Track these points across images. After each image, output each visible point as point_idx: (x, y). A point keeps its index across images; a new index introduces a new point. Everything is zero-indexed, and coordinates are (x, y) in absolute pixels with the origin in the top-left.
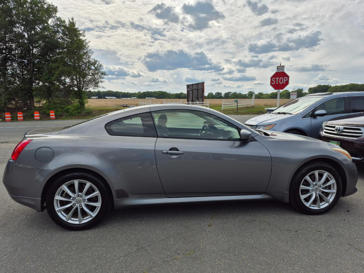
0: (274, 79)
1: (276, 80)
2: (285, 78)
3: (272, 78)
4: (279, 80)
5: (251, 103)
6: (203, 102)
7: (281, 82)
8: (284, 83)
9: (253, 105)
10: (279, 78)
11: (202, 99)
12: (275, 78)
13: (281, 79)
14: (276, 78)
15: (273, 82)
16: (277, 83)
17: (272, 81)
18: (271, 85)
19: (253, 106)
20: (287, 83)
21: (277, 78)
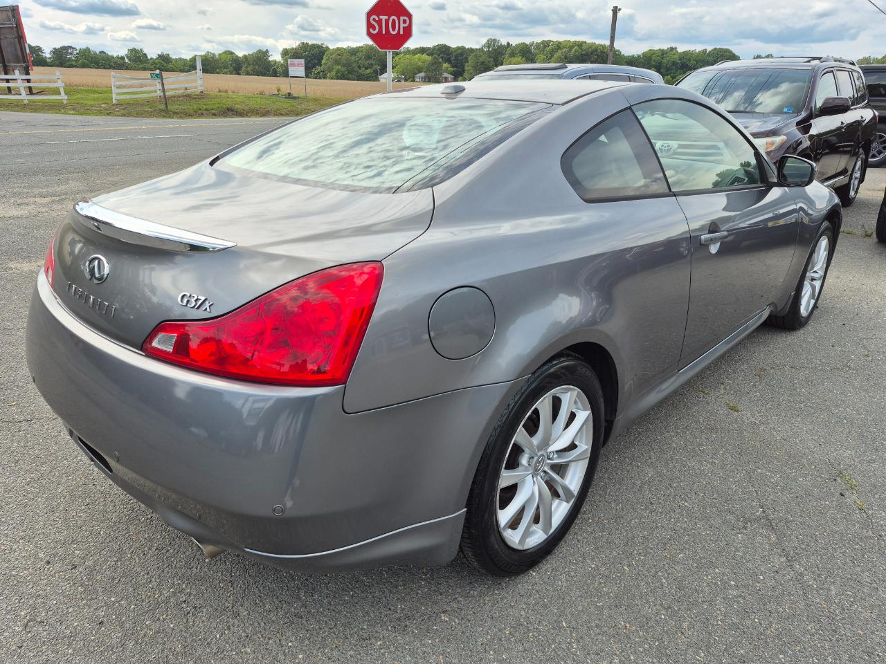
0: (374, 20)
1: (379, 22)
2: (402, 18)
3: (369, 15)
4: (387, 21)
6: (28, 74)
7: (394, 30)
8: (401, 32)
10: (386, 17)
11: (24, 65)
12: (378, 17)
13: (394, 21)
14: (381, 17)
15: (374, 28)
16: (384, 32)
17: (369, 26)
18: (369, 34)
19: (202, 92)
20: (408, 33)
21: (384, 18)
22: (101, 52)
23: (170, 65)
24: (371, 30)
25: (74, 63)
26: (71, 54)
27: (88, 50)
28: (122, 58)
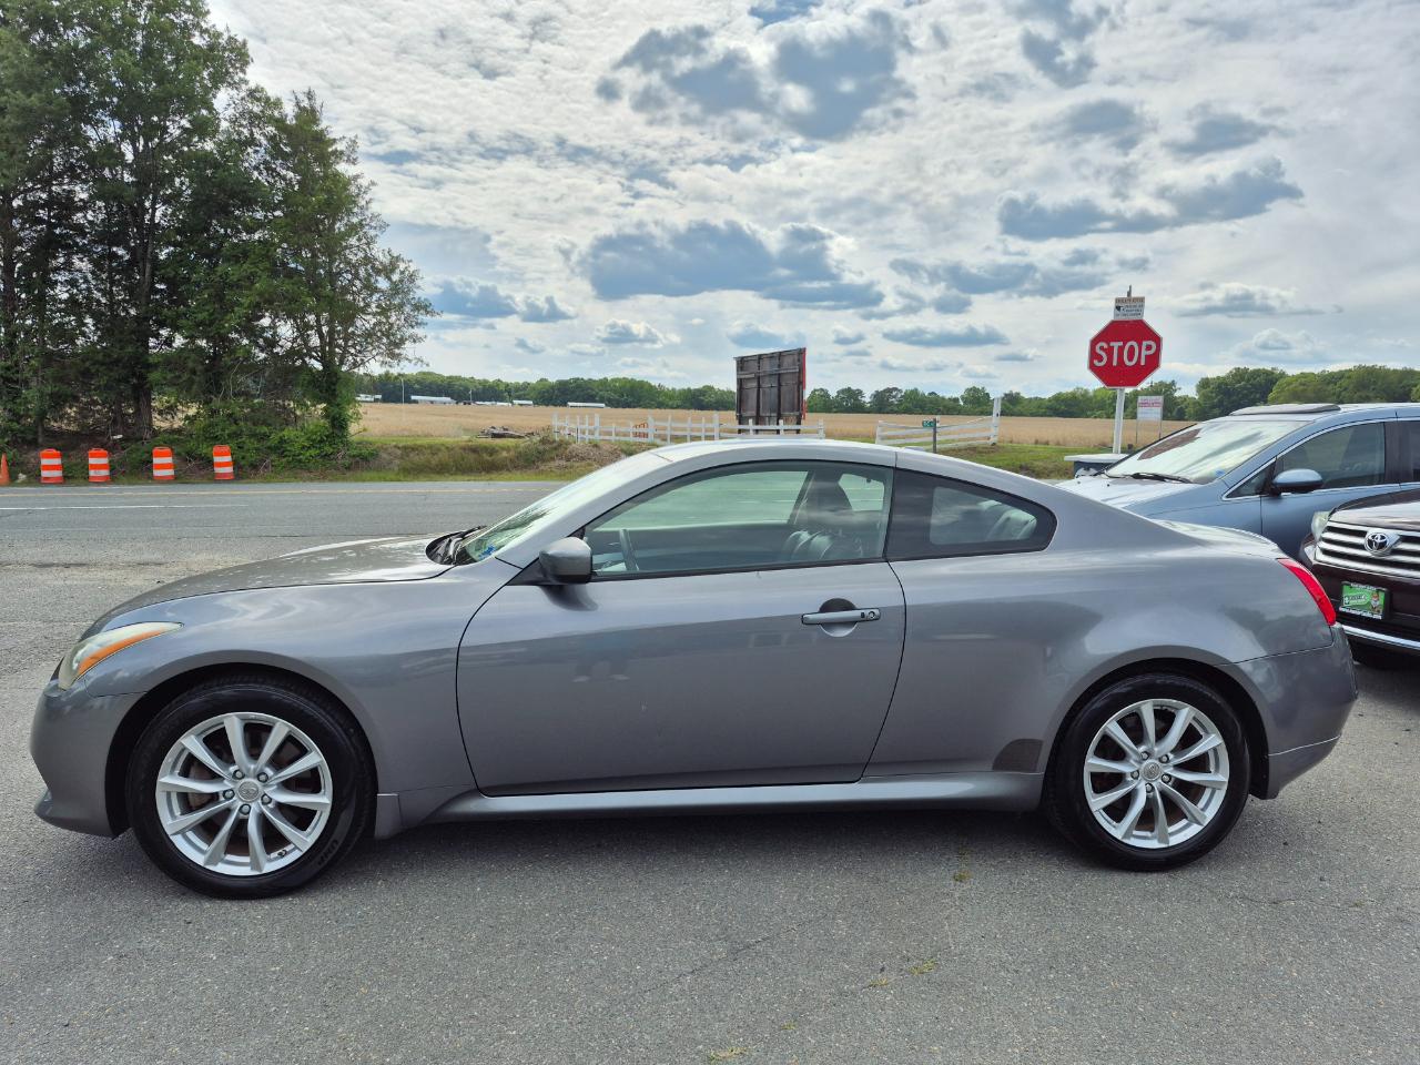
0: (1102, 348)
1: (1109, 351)
2: (1145, 343)
3: (1094, 342)
4: (1121, 349)
5: (986, 434)
6: (799, 423)
7: (1130, 359)
8: (1143, 363)
9: (993, 440)
10: (1121, 344)
11: (797, 413)
12: (1109, 344)
13: (1132, 348)
14: (1112, 344)
15: (1100, 359)
16: (1115, 363)
17: (1094, 355)
18: (1092, 367)
19: (994, 444)
20: (1153, 362)
21: (1116, 345)
22: (930, 394)
23: (1019, 408)
24: (1096, 363)
25: (896, 409)
26: (894, 397)
27: (915, 392)
28: (956, 400)
